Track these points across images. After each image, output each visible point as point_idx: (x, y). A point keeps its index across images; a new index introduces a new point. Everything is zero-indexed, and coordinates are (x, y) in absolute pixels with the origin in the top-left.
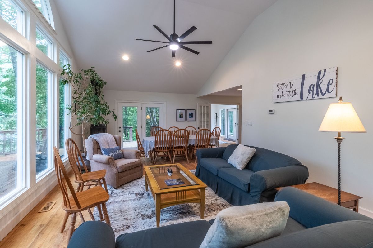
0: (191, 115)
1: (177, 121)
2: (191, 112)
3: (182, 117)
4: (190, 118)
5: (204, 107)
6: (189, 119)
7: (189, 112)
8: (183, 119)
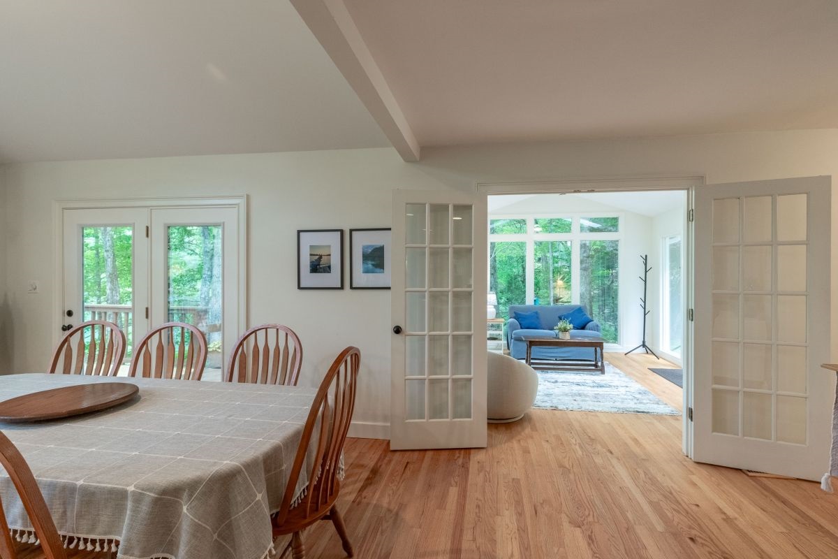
0: (375, 258)
1: (299, 288)
2: (374, 240)
3: (328, 269)
4: (366, 271)
5: (439, 210)
6: (361, 278)
7: (362, 242)
8: (333, 278)
